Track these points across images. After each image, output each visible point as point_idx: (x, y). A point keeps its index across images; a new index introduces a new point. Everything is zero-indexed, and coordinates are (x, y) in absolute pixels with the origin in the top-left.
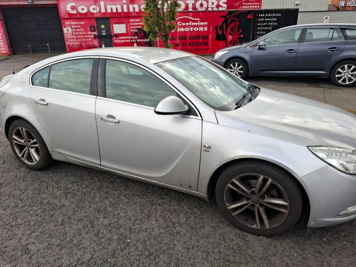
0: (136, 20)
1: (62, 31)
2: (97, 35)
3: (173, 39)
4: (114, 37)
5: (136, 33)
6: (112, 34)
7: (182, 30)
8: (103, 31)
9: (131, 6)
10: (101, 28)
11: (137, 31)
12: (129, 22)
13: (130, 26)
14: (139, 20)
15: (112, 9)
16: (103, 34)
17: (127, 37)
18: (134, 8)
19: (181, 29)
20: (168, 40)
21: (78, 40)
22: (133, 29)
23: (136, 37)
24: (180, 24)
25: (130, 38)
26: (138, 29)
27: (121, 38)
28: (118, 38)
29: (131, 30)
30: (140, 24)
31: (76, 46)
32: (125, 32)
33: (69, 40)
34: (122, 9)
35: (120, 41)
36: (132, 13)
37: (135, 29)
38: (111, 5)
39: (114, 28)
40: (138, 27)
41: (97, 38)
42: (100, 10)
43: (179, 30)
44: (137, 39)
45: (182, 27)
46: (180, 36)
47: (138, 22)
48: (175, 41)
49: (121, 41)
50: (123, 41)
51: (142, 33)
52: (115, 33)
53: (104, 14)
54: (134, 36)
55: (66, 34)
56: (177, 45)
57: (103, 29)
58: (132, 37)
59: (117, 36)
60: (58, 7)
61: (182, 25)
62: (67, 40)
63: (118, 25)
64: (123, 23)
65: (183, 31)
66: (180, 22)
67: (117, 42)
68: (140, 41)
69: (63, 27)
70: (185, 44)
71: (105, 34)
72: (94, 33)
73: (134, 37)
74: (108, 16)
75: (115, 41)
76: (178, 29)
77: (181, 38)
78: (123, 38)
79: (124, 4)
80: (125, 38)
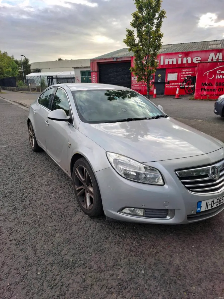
0: (187, 70)
1: (131, 78)
2: (154, 82)
3: (211, 85)
4: (166, 83)
5: (185, 80)
6: (166, 81)
7: (220, 78)
8: (159, 79)
9: (185, 59)
10: (158, 77)
11: (186, 79)
12: (181, 72)
13: (181, 74)
14: (190, 69)
15: (169, 62)
16: (159, 81)
17: (177, 84)
18: (187, 61)
19: (219, 76)
20: (205, 86)
21: (140, 86)
22: (183, 77)
23: (185, 84)
24: (219, 72)
25: (179, 84)
26: (187, 77)
27: (172, 84)
28: (170, 84)
29: (181, 78)
30: (191, 73)
31: (138, 90)
32: (177, 80)
33: (134, 86)
34: (177, 61)
35: (170, 87)
36: (185, 64)
37: (185, 77)
38: (168, 59)
39: (168, 76)
40: (188, 75)
41: (154, 84)
42: (160, 63)
43: (218, 78)
44: (185, 85)
45: (221, 75)
46: (218, 83)
47: (188, 71)
48: (212, 86)
49: (172, 87)
50: (173, 87)
51: (191, 80)
52: (168, 80)
53: (162, 66)
54: (183, 82)
55: (133, 81)
56: (213, 90)
57: (159, 78)
58: (181, 84)
59: (169, 82)
60: (132, 62)
61: (221, 73)
62: (133, 86)
63: (171, 74)
64: (176, 72)
65: (222, 78)
66: (220, 71)
67: (168, 87)
68: (188, 86)
69: (132, 76)
70: (222, 90)
71: (160, 81)
72: (152, 80)
73: (183, 84)
74: (165, 67)
75: (167, 87)
76: (217, 76)
77: (219, 84)
78: (174, 84)
79: (179, 57)
80: (175, 84)
